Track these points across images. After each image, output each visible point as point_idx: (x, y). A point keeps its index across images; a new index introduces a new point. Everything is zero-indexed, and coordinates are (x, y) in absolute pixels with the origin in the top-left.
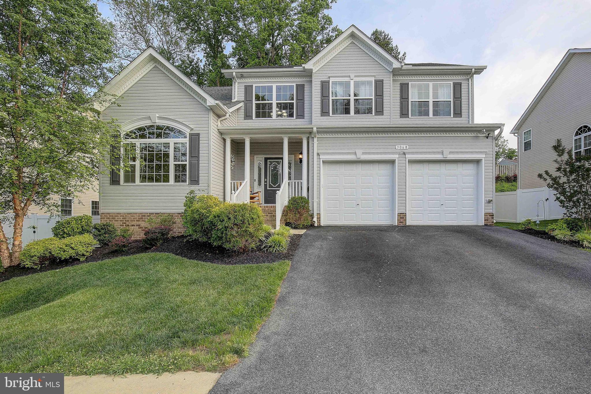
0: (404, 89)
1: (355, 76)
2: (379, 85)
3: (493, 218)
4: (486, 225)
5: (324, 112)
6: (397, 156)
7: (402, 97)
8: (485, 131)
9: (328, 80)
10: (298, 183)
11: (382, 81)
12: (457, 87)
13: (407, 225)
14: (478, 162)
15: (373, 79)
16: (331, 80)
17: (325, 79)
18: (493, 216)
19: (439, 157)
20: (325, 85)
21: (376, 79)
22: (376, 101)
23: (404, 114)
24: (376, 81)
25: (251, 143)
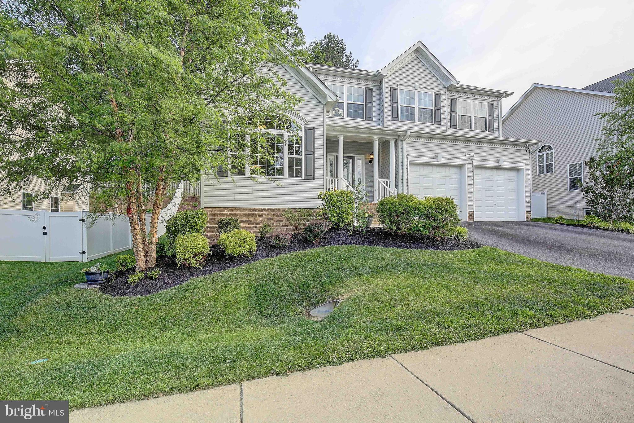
0: (453, 102)
1: (420, 87)
2: (438, 97)
3: (530, 215)
4: (527, 221)
5: (394, 117)
6: (467, 162)
7: (451, 110)
8: (528, 146)
9: (397, 87)
10: (387, 181)
11: (440, 95)
12: (491, 107)
13: (475, 221)
14: (518, 170)
15: (433, 92)
16: (400, 87)
17: (394, 86)
18: (531, 214)
19: (495, 164)
20: (394, 92)
21: (435, 92)
22: (435, 111)
23: (453, 125)
24: (435, 94)
25: (344, 142)
